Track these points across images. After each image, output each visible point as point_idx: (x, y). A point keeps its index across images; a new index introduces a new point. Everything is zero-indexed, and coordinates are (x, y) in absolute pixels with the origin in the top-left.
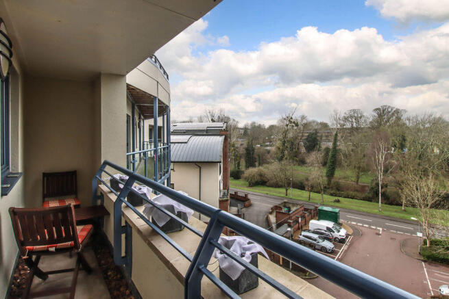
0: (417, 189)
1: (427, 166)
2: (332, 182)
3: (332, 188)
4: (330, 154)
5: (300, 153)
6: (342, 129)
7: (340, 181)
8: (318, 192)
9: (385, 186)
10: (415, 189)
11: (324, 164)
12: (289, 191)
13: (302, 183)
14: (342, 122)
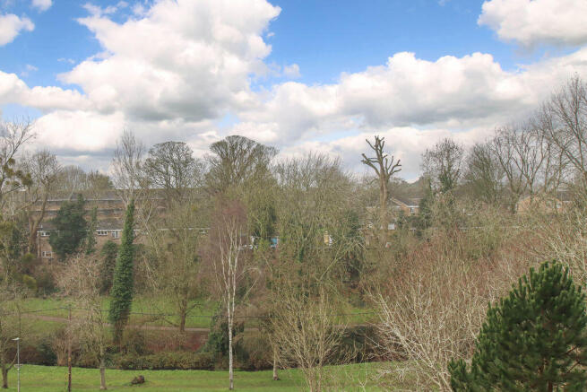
0: (300, 328)
1: (314, 276)
2: (125, 334)
3: (125, 348)
4: (118, 258)
5: (40, 262)
6: (145, 193)
7: (144, 327)
8: (91, 365)
9: (239, 328)
10: (296, 327)
11: (105, 288)
12: (10, 375)
13: (46, 347)
14: (144, 175)
